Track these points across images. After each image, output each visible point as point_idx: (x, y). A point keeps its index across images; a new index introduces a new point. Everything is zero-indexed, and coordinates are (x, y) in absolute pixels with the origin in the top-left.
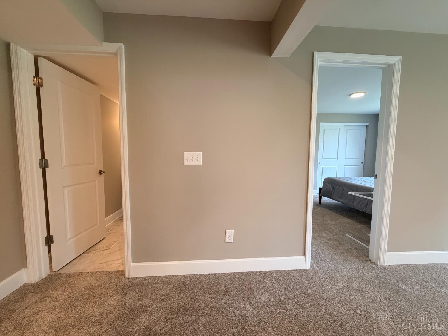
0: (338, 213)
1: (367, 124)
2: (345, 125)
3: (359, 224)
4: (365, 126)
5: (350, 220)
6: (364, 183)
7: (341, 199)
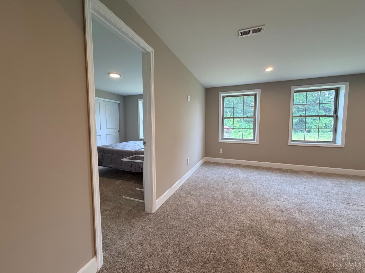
0: (109, 178)
1: (119, 102)
2: (103, 101)
3: (128, 182)
4: (117, 103)
5: (120, 181)
6: (125, 148)
7: (111, 165)
